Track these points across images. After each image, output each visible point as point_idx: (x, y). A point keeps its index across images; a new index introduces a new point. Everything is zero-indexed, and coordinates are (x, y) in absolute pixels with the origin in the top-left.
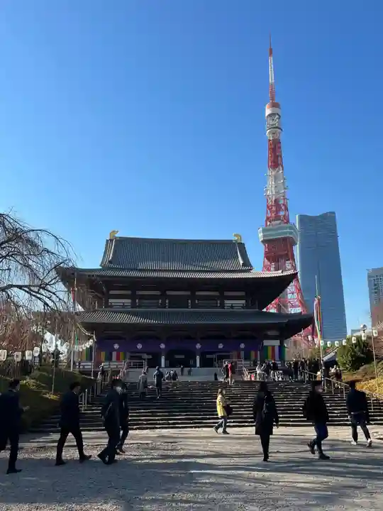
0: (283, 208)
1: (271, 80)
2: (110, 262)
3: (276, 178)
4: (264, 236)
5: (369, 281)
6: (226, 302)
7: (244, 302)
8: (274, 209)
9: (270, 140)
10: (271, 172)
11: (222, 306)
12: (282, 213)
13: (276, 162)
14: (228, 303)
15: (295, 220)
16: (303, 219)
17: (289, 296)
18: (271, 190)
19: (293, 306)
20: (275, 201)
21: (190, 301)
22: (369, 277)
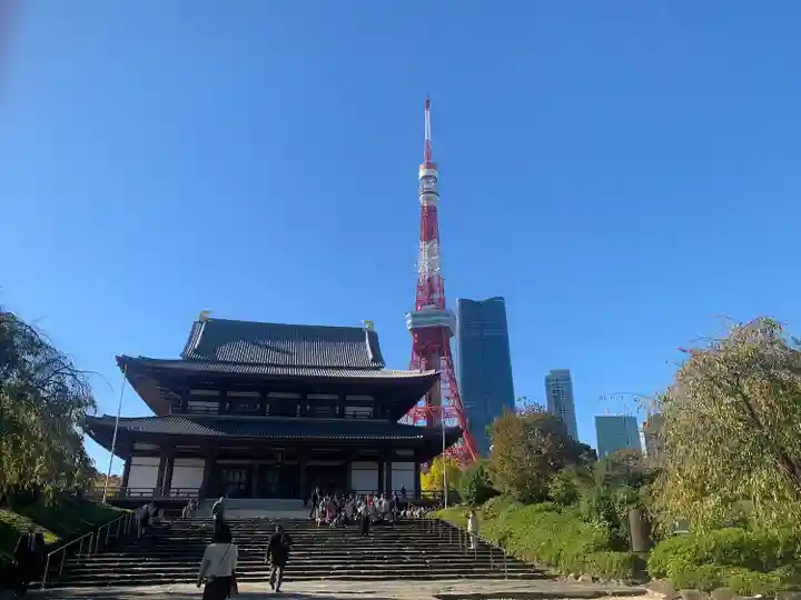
0: (438, 289)
1: (427, 135)
2: (195, 351)
3: (430, 253)
4: (413, 323)
5: (548, 387)
6: (348, 409)
7: (370, 409)
8: (427, 289)
9: (423, 207)
10: (422, 245)
11: (342, 414)
12: (436, 296)
13: (430, 233)
14: (350, 410)
15: (454, 306)
16: (465, 304)
17: (444, 402)
18: (423, 266)
19: (448, 416)
20: (429, 280)
21: (299, 407)
22: (547, 380)
